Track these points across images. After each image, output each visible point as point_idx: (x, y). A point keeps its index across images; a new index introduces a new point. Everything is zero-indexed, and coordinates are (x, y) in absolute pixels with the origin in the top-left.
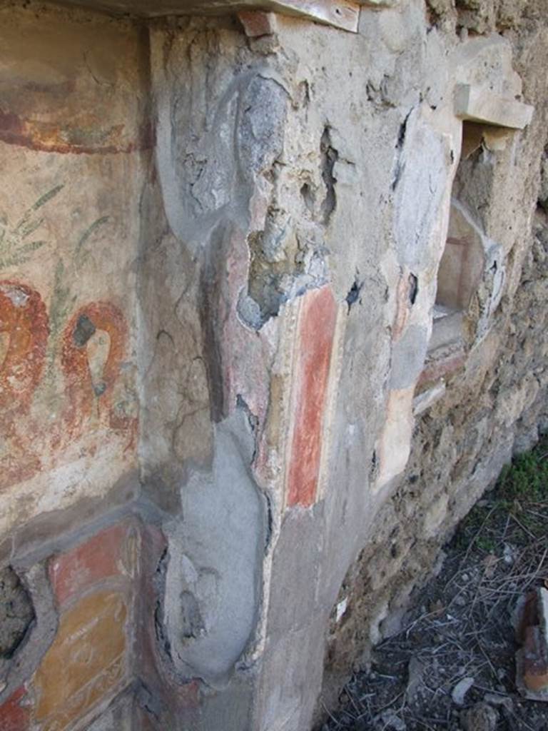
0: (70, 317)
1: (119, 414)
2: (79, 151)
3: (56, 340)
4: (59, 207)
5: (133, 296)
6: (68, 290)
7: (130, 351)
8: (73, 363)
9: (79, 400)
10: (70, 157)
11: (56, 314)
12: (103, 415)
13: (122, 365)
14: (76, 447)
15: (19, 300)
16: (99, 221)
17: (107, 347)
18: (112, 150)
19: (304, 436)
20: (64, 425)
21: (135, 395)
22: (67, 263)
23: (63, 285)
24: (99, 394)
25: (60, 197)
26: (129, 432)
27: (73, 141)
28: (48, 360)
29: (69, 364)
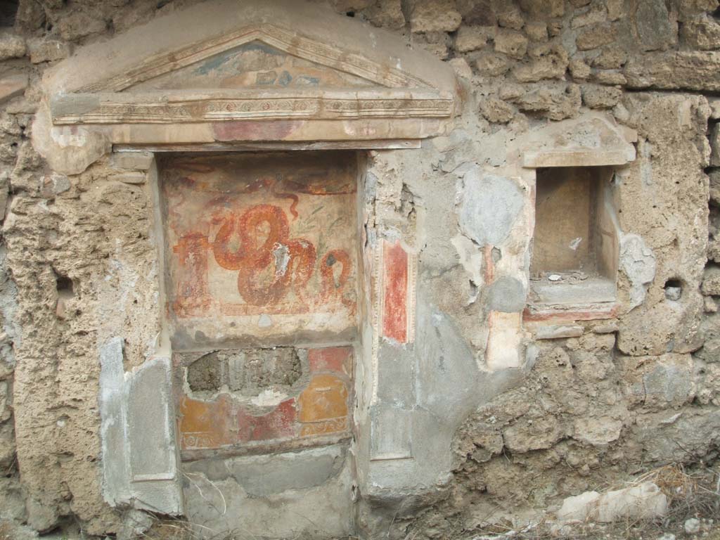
0: (325, 254)
1: (346, 298)
2: (330, 194)
4: (322, 214)
5: (354, 250)
6: (324, 244)
7: (353, 272)
8: (326, 272)
9: (327, 288)
10: (327, 196)
11: (319, 252)
12: (339, 297)
13: (348, 278)
14: (325, 307)
15: (305, 246)
16: (337, 220)
17: (341, 269)
18: (345, 193)
19: (393, 307)
20: (320, 296)
21: (355, 291)
22: (324, 234)
23: (323, 242)
24: (337, 287)
25: (322, 210)
26: (351, 307)
27: (327, 191)
28: (315, 269)
29: (324, 273)
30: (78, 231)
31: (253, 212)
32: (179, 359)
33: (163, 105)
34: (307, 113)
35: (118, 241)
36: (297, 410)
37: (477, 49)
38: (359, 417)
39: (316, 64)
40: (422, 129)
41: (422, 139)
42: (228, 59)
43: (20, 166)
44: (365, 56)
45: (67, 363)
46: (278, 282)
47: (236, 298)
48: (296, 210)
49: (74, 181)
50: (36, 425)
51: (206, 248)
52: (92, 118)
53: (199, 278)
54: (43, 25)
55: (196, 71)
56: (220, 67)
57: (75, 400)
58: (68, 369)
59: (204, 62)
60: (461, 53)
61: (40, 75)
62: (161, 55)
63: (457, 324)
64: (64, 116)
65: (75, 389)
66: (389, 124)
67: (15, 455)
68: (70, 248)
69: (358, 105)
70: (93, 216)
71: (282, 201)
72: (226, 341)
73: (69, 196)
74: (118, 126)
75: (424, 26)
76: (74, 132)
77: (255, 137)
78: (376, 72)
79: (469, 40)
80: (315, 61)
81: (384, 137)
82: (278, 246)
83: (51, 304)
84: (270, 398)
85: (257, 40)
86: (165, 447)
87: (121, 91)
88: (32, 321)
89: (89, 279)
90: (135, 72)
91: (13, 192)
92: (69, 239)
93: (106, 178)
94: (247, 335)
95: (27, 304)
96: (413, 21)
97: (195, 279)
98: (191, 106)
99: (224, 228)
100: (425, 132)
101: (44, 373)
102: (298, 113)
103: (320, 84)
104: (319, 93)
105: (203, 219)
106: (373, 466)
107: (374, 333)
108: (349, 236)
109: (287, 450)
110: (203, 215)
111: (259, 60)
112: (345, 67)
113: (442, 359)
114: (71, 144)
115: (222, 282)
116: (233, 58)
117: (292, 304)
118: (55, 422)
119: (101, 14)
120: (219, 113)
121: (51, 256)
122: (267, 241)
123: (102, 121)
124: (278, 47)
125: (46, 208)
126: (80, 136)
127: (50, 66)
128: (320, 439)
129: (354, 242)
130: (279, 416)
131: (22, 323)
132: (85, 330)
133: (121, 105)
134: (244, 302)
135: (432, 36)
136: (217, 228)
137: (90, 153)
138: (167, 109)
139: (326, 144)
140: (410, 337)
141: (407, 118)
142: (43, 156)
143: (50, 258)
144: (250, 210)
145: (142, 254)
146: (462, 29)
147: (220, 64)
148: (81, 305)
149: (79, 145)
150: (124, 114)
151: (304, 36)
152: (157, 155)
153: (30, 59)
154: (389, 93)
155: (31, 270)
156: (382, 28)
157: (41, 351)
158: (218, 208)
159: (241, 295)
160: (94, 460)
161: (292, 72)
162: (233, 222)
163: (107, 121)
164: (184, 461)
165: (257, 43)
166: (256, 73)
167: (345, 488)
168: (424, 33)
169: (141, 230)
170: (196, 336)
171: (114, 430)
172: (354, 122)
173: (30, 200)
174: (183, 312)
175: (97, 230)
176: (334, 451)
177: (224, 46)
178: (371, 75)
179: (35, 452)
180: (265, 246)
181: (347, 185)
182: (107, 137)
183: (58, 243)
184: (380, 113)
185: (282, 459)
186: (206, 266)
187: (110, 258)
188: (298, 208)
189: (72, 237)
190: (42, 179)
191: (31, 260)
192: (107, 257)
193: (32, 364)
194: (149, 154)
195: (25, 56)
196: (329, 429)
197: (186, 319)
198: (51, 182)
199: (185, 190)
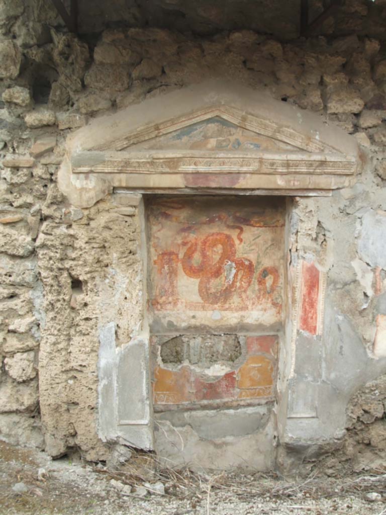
0: (261, 269)
1: (275, 301)
2: (266, 227)
3: (256, 275)
4: (260, 241)
5: (282, 267)
6: (261, 262)
7: (280, 283)
9: (262, 293)
10: (264, 228)
11: (257, 268)
12: (270, 300)
13: (277, 286)
14: (260, 307)
15: (247, 263)
16: (271, 245)
17: (272, 280)
18: (277, 226)
19: (308, 309)
20: (256, 299)
21: (281, 296)
22: (261, 255)
23: (259, 260)
24: (268, 293)
25: (260, 238)
26: (278, 308)
27: (264, 224)
28: (253, 280)
29: (260, 282)
30: (87, 248)
31: (211, 238)
32: (155, 340)
33: (149, 160)
34: (251, 169)
35: (115, 255)
36: (237, 379)
37: (375, 126)
38: (281, 386)
39: (258, 134)
40: (333, 182)
41: (333, 190)
42: (196, 129)
43: (48, 201)
44: (294, 130)
45: (77, 339)
46: (227, 288)
47: (197, 298)
48: (241, 237)
49: (86, 212)
50: (53, 382)
51: (177, 262)
52: (99, 168)
53: (171, 283)
54: (68, 103)
55: (174, 137)
56: (191, 135)
57: (81, 365)
58: (77, 344)
59: (179, 131)
60: (363, 129)
61: (65, 138)
62: (151, 125)
63: (353, 323)
64: (80, 167)
65: (81, 358)
66: (310, 178)
67: (38, 403)
68: (82, 259)
69: (287, 164)
70: (98, 237)
71: (232, 231)
72: (189, 328)
73: (82, 223)
74: (117, 175)
75: (337, 109)
76: (86, 178)
77: (213, 185)
78: (301, 141)
79: (368, 120)
80: (257, 132)
81: (305, 187)
82: (228, 262)
83: (67, 298)
84: (218, 370)
85: (217, 116)
86: (142, 401)
87: (120, 150)
88: (53, 309)
89: (94, 281)
90: (130, 137)
91: (43, 219)
92: (81, 253)
93: (108, 211)
94: (203, 325)
95: (50, 297)
96: (329, 105)
97: (168, 284)
98: (169, 162)
99: (190, 248)
100: (335, 185)
101: (60, 346)
102: (245, 169)
103: (261, 148)
104: (260, 155)
105: (176, 241)
106: (289, 422)
107: (294, 327)
108: (279, 257)
109: (229, 408)
110: (176, 238)
111: (218, 130)
112: (279, 136)
113: (341, 347)
114: (84, 186)
115: (187, 287)
116: (200, 129)
117: (236, 304)
118: (66, 381)
119: (108, 96)
120: (188, 167)
121: (68, 264)
122: (220, 259)
123: (106, 171)
124: (231, 121)
125: (66, 231)
126: (91, 181)
127: (71, 131)
128: (252, 401)
129: (282, 261)
130: (224, 383)
131: (47, 310)
132: (90, 317)
133: (120, 160)
134: (202, 302)
135: (342, 116)
136: (185, 249)
137: (97, 193)
138: (152, 163)
139: (264, 191)
140: (319, 331)
141: (322, 174)
142: (65, 194)
143: (67, 266)
144: (209, 236)
145: (131, 265)
146: (364, 111)
147: (190, 132)
148: (88, 299)
149: (91, 187)
150: (122, 167)
151: (251, 114)
152: (144, 195)
153: (58, 126)
154: (310, 156)
155: (54, 273)
156: (307, 110)
157: (59, 330)
158: (186, 234)
159: (201, 296)
160: (93, 408)
161: (241, 140)
162: (196, 244)
163: (110, 171)
164: (156, 412)
165: (217, 118)
166: (216, 139)
167: (269, 437)
168: (336, 114)
169: (131, 248)
170: (168, 324)
171: (108, 388)
172: (284, 176)
173: (54, 225)
174: (159, 307)
175: (101, 247)
176: (262, 410)
177: (193, 120)
178: (298, 143)
179: (52, 401)
180: (218, 262)
181: (278, 221)
182: (109, 182)
183: (73, 255)
184: (303, 170)
185: (225, 414)
186: (176, 275)
187: (109, 267)
188: (243, 236)
189: (83, 251)
190: (64, 210)
191: (54, 267)
192: (107, 266)
193: (52, 339)
194: (139, 195)
195: (54, 124)
196: (259, 394)
197: (160, 312)
198: (70, 212)
199: (164, 221)
